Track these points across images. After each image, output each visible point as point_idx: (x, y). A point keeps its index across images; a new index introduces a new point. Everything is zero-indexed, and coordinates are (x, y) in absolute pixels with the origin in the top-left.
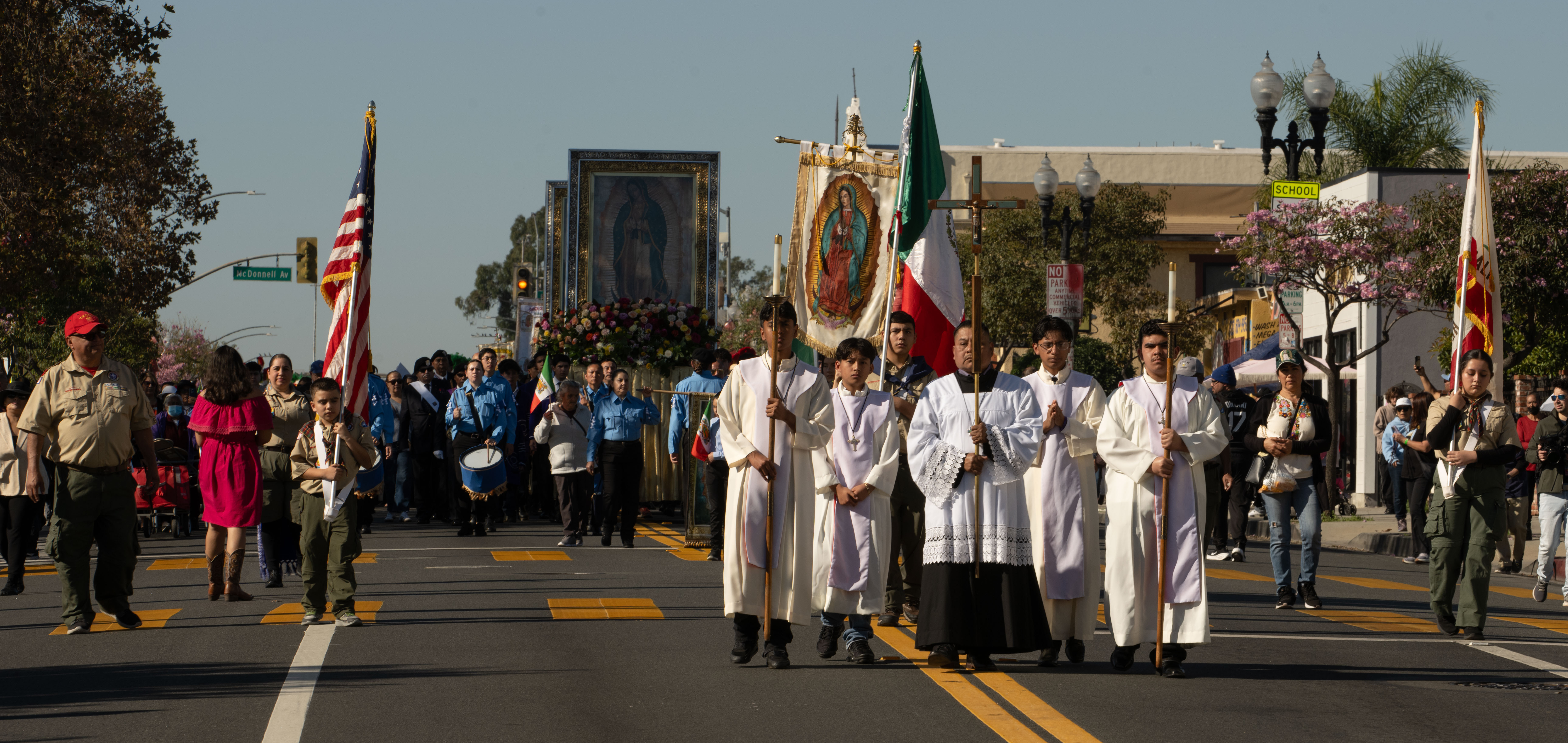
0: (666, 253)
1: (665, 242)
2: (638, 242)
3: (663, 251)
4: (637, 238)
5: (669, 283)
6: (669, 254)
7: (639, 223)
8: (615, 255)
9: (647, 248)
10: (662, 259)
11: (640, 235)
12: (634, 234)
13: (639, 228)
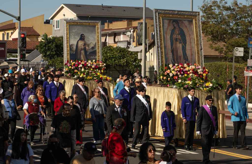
0: (187, 47)
1: (186, 43)
2: (178, 42)
3: (186, 46)
4: (177, 41)
5: (189, 57)
6: (188, 47)
7: (177, 36)
8: (171, 47)
9: (181, 45)
10: (186, 49)
11: (178, 40)
12: (176, 40)
13: (178, 38)
